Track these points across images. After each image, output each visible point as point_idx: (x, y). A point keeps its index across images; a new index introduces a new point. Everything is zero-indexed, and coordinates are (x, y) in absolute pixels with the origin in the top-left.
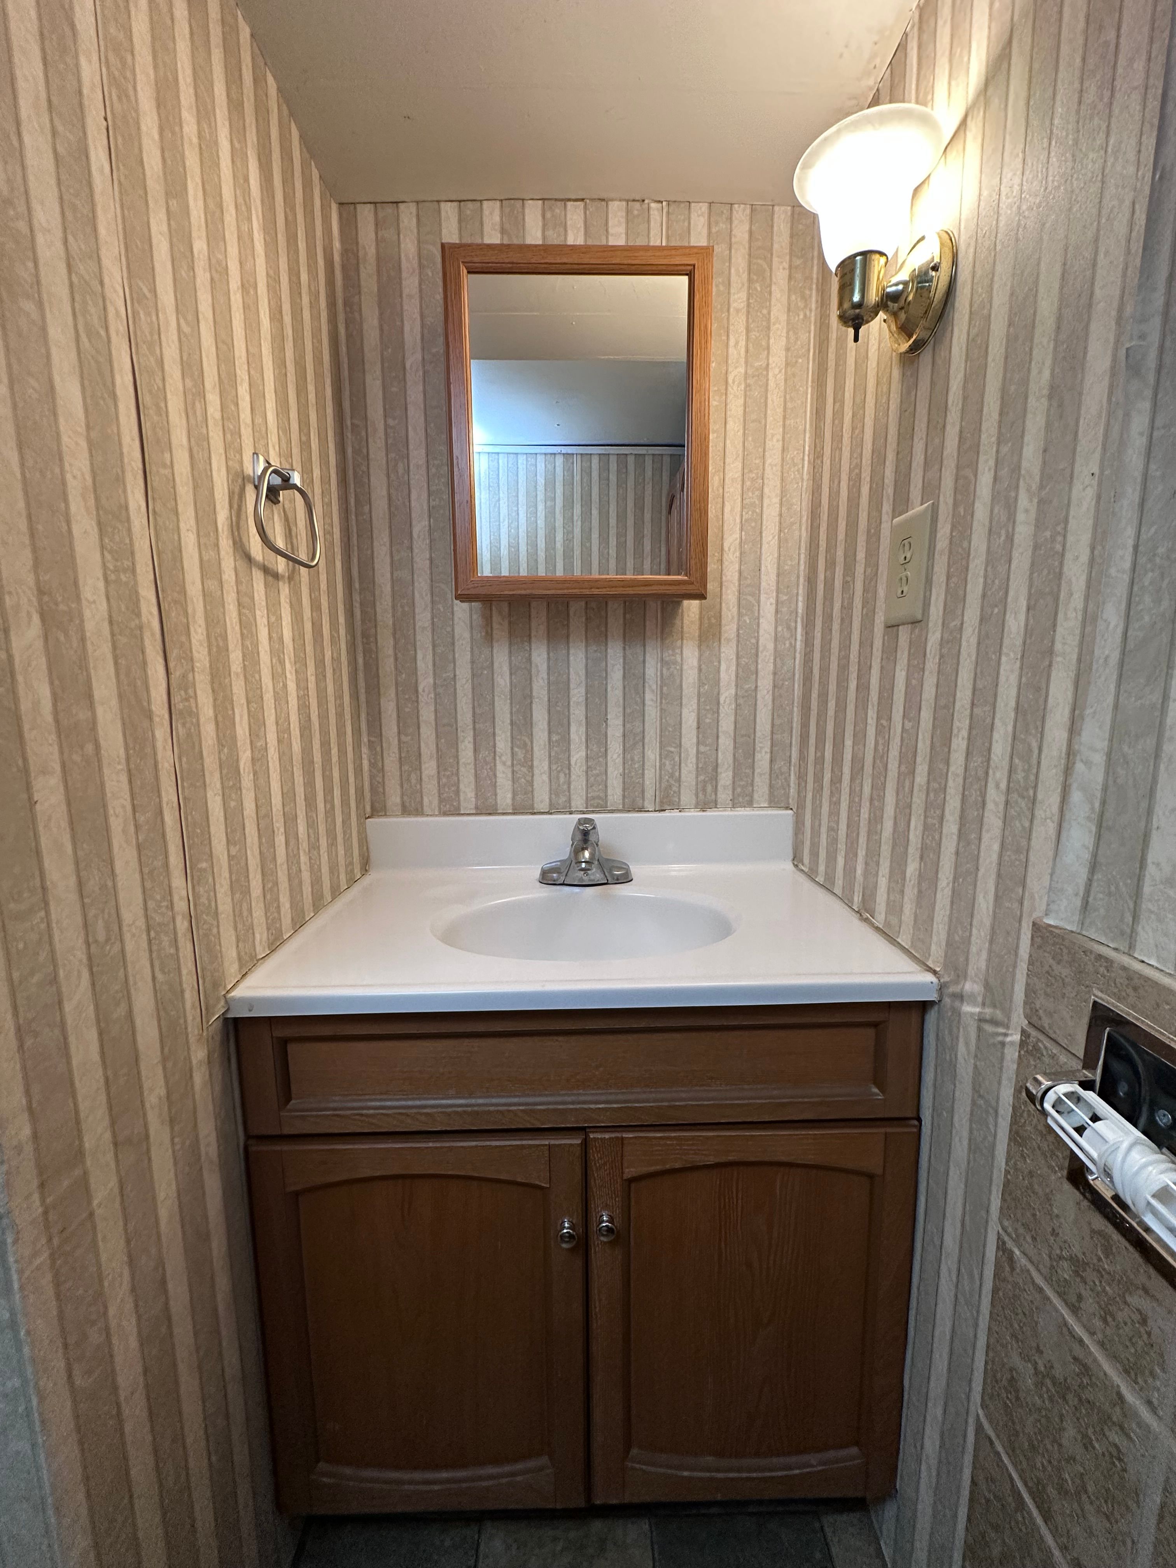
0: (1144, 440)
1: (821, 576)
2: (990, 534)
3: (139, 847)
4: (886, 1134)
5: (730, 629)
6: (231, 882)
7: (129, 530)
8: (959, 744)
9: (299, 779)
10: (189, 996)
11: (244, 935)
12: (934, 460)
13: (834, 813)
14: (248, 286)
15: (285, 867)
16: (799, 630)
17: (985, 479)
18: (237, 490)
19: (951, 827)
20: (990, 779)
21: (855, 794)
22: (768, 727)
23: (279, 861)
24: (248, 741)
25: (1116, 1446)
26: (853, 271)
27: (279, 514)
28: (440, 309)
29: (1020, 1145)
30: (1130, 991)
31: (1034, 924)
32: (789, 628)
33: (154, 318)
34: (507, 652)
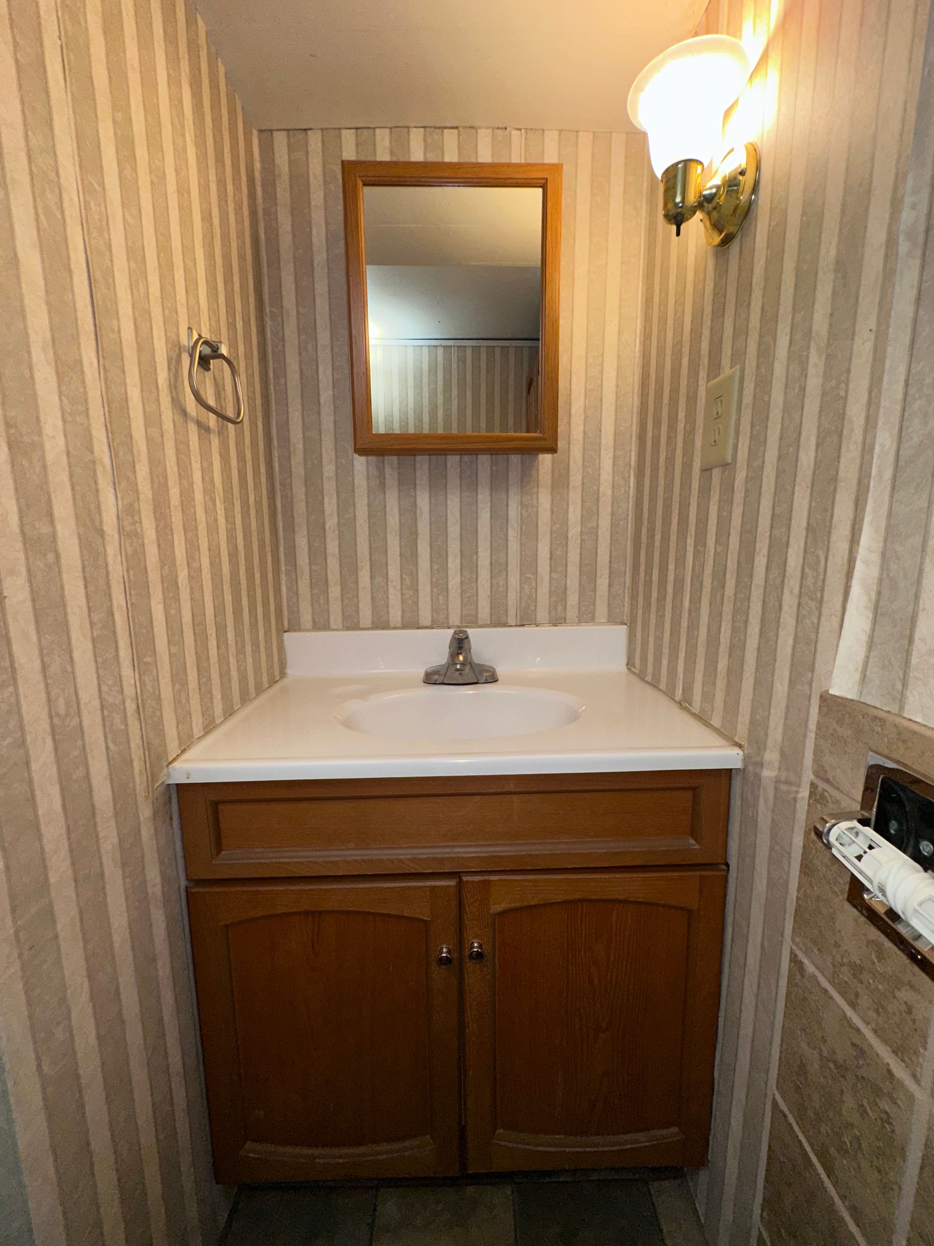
0: (915, 291)
1: (650, 434)
2: (786, 388)
3: (94, 640)
4: (701, 876)
5: (576, 479)
6: (172, 674)
7: (83, 382)
8: (761, 561)
9: (228, 597)
10: (137, 765)
11: (183, 718)
12: (741, 332)
13: (660, 625)
14: (183, 190)
15: (217, 665)
16: (632, 479)
17: (783, 342)
18: (174, 356)
19: (754, 628)
20: (786, 587)
21: (677, 608)
22: (607, 558)
23: (212, 662)
24: (185, 562)
25: (886, 1113)
26: (675, 176)
27: (210, 379)
28: (341, 218)
29: (809, 876)
30: (900, 744)
31: (821, 697)
32: (623, 478)
33: (103, 209)
34: (396, 497)
